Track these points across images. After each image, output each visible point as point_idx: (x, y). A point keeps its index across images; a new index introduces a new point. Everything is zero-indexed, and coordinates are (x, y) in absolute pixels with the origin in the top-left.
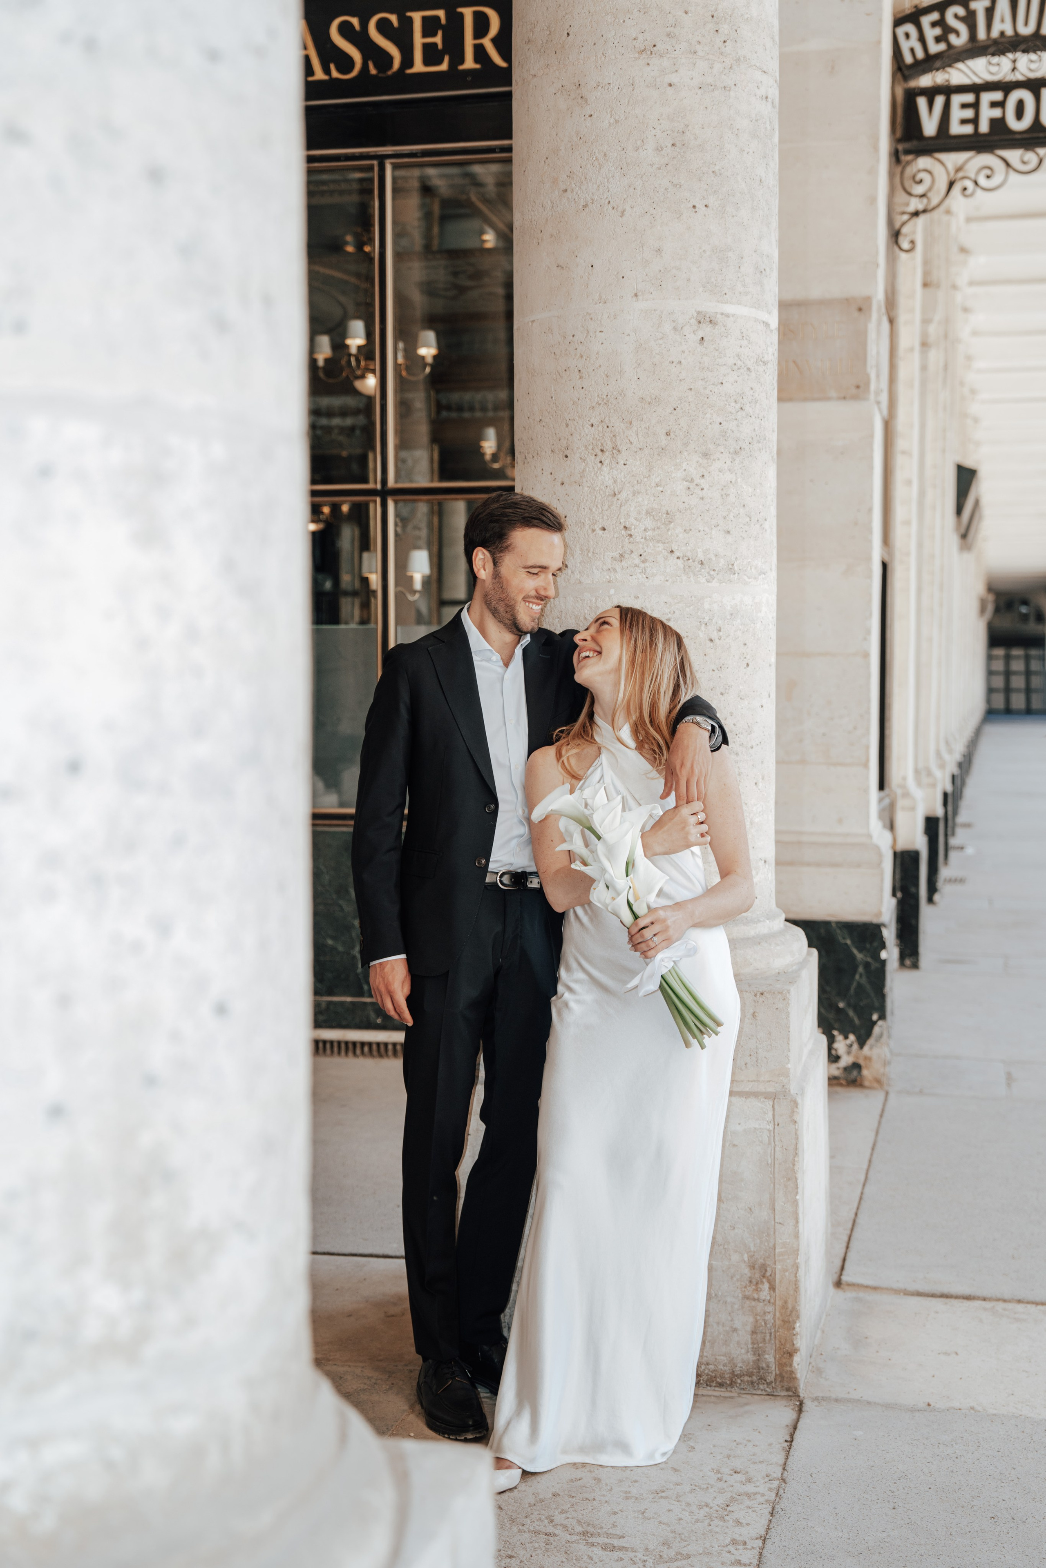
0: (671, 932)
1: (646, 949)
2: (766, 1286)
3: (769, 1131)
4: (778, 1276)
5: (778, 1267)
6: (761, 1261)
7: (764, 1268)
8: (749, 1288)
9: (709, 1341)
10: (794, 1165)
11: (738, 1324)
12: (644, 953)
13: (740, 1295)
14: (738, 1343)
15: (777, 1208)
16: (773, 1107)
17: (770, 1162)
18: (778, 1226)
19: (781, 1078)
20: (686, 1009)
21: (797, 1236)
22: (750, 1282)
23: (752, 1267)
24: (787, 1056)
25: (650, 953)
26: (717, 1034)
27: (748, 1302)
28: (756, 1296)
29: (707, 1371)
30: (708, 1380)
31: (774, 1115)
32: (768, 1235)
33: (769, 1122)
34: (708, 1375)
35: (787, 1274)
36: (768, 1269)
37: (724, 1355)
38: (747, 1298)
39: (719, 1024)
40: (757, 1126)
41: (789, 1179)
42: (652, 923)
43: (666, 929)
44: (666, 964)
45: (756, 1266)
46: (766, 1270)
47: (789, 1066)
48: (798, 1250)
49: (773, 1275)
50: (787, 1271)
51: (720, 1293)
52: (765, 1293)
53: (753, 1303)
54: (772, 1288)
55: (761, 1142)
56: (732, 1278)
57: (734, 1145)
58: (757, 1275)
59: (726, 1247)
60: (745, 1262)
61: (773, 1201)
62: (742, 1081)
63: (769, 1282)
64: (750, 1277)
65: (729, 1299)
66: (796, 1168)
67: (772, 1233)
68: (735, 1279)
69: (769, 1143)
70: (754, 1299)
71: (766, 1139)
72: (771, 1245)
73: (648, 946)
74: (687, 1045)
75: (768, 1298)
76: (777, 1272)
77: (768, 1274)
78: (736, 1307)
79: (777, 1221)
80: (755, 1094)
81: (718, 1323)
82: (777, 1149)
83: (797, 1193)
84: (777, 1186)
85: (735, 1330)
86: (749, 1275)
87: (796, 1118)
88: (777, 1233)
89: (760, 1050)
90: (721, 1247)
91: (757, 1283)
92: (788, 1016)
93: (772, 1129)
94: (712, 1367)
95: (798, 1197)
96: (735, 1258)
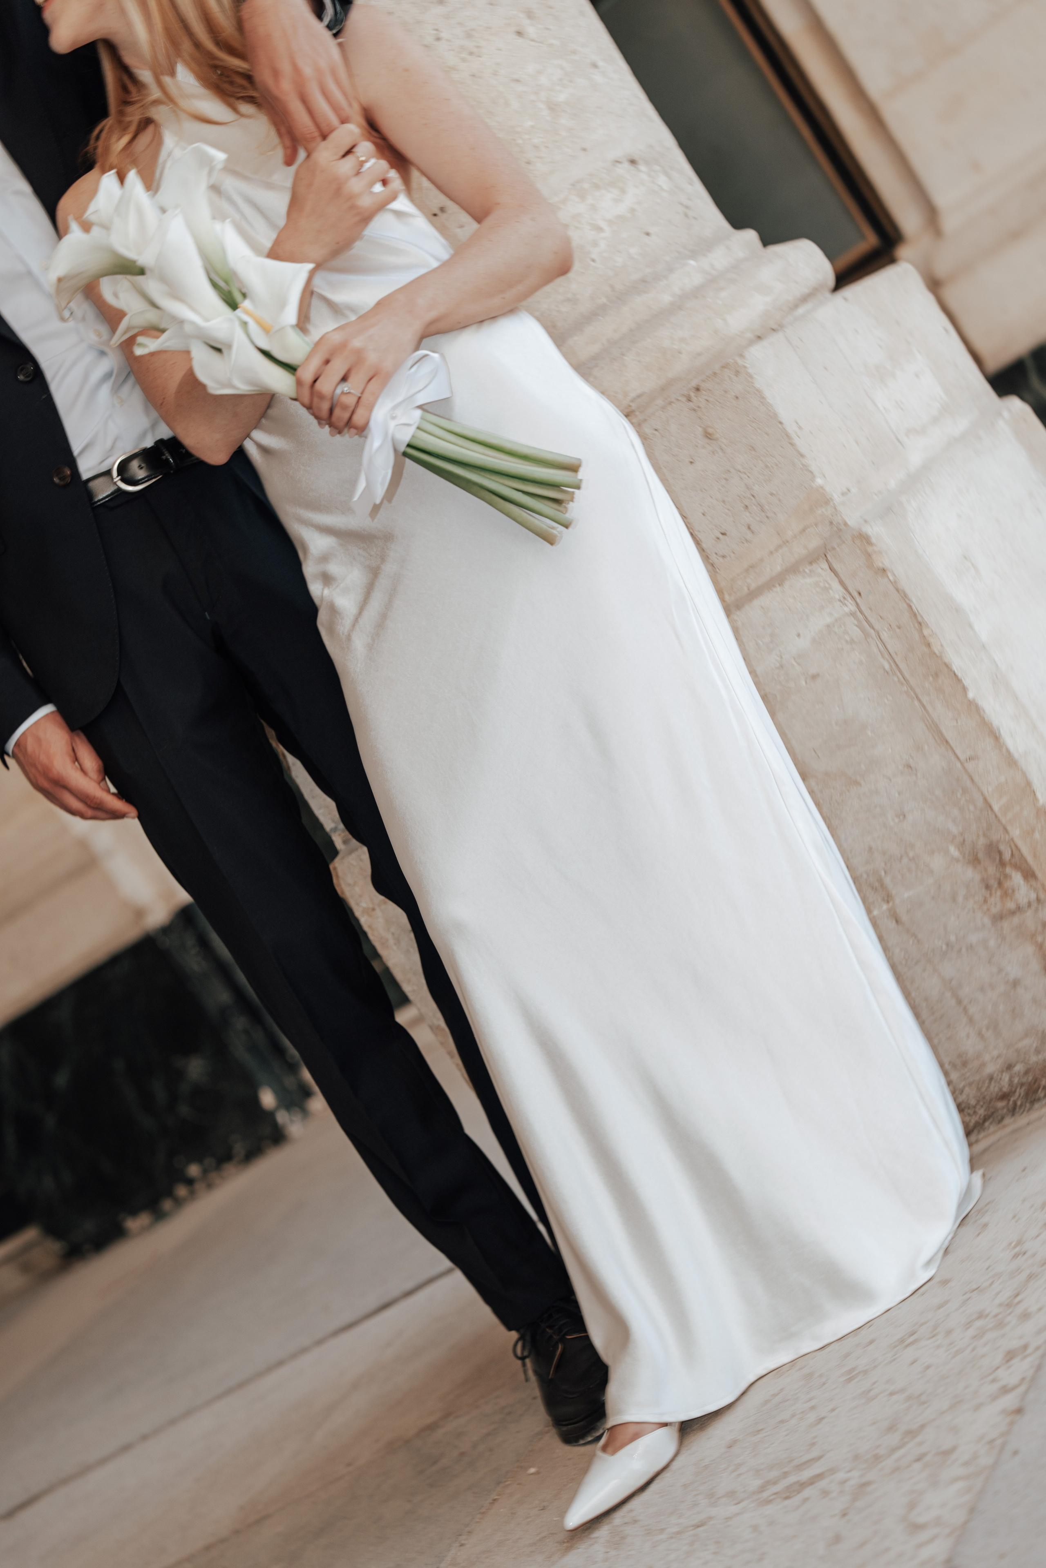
0: (372, 357)
1: (346, 415)
2: (1017, 878)
3: (852, 614)
4: (1025, 850)
5: (1015, 832)
6: (982, 841)
7: (993, 850)
8: (992, 900)
9: (988, 1028)
10: (929, 645)
11: (1014, 971)
12: (349, 423)
13: (987, 921)
14: (1035, 1001)
15: (949, 735)
16: (831, 569)
17: (887, 667)
18: (970, 766)
19: (820, 512)
20: (494, 477)
21: (1010, 761)
22: (988, 887)
23: (975, 861)
24: (806, 468)
25: (358, 419)
26: (578, 487)
27: (1006, 925)
28: (1011, 905)
29: (1016, 1080)
30: (1027, 1094)
31: (842, 583)
32: (965, 791)
33: (842, 601)
34: (1022, 1085)
35: (1037, 835)
36: (1002, 847)
37: (1026, 1035)
38: (999, 918)
39: (573, 468)
40: (829, 620)
41: (936, 675)
42: (327, 362)
43: (359, 357)
44: (404, 421)
45: (981, 855)
46: (1000, 853)
47: (819, 481)
48: (1029, 784)
49: (1016, 853)
50: (1033, 831)
51: (953, 938)
52: (1023, 892)
53: (1016, 920)
54: (1029, 875)
55: (852, 641)
56: (954, 900)
57: (814, 677)
58: (992, 870)
59: (911, 854)
60: (957, 860)
61: (935, 730)
62: (762, 560)
63: (1017, 867)
64: (983, 880)
65: (973, 938)
66: (936, 649)
67: (969, 783)
68: (960, 899)
69: (866, 635)
70: (1013, 913)
71: (856, 632)
72: (980, 803)
73: (345, 407)
74: (550, 540)
75: (1033, 896)
76: (1020, 843)
77: (1007, 856)
78: (992, 943)
79: (962, 757)
80: (793, 569)
81: (982, 989)
82: (885, 636)
83: (965, 689)
84: (925, 700)
85: (1015, 983)
86: (978, 877)
87: (879, 562)
88: (976, 778)
89: (756, 488)
90: (905, 860)
91: (1000, 884)
92: (762, 398)
93: (853, 608)
94: (1019, 1068)
95: (971, 695)
96: (938, 863)
